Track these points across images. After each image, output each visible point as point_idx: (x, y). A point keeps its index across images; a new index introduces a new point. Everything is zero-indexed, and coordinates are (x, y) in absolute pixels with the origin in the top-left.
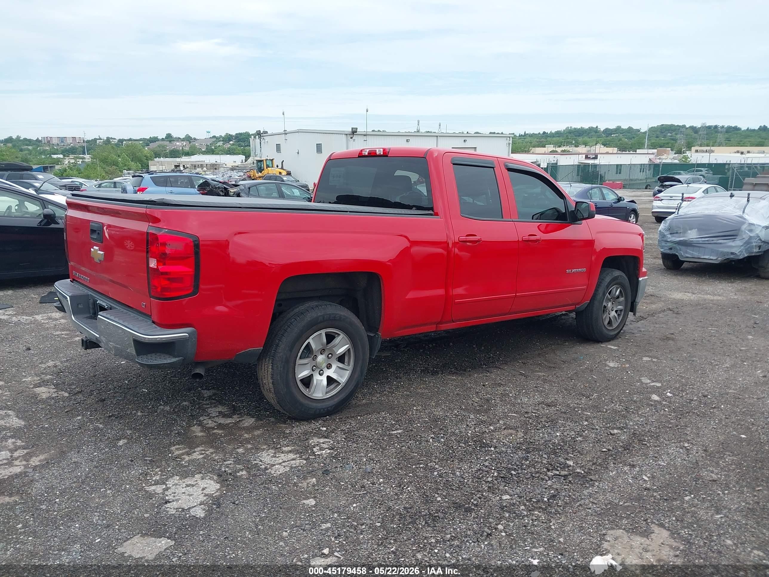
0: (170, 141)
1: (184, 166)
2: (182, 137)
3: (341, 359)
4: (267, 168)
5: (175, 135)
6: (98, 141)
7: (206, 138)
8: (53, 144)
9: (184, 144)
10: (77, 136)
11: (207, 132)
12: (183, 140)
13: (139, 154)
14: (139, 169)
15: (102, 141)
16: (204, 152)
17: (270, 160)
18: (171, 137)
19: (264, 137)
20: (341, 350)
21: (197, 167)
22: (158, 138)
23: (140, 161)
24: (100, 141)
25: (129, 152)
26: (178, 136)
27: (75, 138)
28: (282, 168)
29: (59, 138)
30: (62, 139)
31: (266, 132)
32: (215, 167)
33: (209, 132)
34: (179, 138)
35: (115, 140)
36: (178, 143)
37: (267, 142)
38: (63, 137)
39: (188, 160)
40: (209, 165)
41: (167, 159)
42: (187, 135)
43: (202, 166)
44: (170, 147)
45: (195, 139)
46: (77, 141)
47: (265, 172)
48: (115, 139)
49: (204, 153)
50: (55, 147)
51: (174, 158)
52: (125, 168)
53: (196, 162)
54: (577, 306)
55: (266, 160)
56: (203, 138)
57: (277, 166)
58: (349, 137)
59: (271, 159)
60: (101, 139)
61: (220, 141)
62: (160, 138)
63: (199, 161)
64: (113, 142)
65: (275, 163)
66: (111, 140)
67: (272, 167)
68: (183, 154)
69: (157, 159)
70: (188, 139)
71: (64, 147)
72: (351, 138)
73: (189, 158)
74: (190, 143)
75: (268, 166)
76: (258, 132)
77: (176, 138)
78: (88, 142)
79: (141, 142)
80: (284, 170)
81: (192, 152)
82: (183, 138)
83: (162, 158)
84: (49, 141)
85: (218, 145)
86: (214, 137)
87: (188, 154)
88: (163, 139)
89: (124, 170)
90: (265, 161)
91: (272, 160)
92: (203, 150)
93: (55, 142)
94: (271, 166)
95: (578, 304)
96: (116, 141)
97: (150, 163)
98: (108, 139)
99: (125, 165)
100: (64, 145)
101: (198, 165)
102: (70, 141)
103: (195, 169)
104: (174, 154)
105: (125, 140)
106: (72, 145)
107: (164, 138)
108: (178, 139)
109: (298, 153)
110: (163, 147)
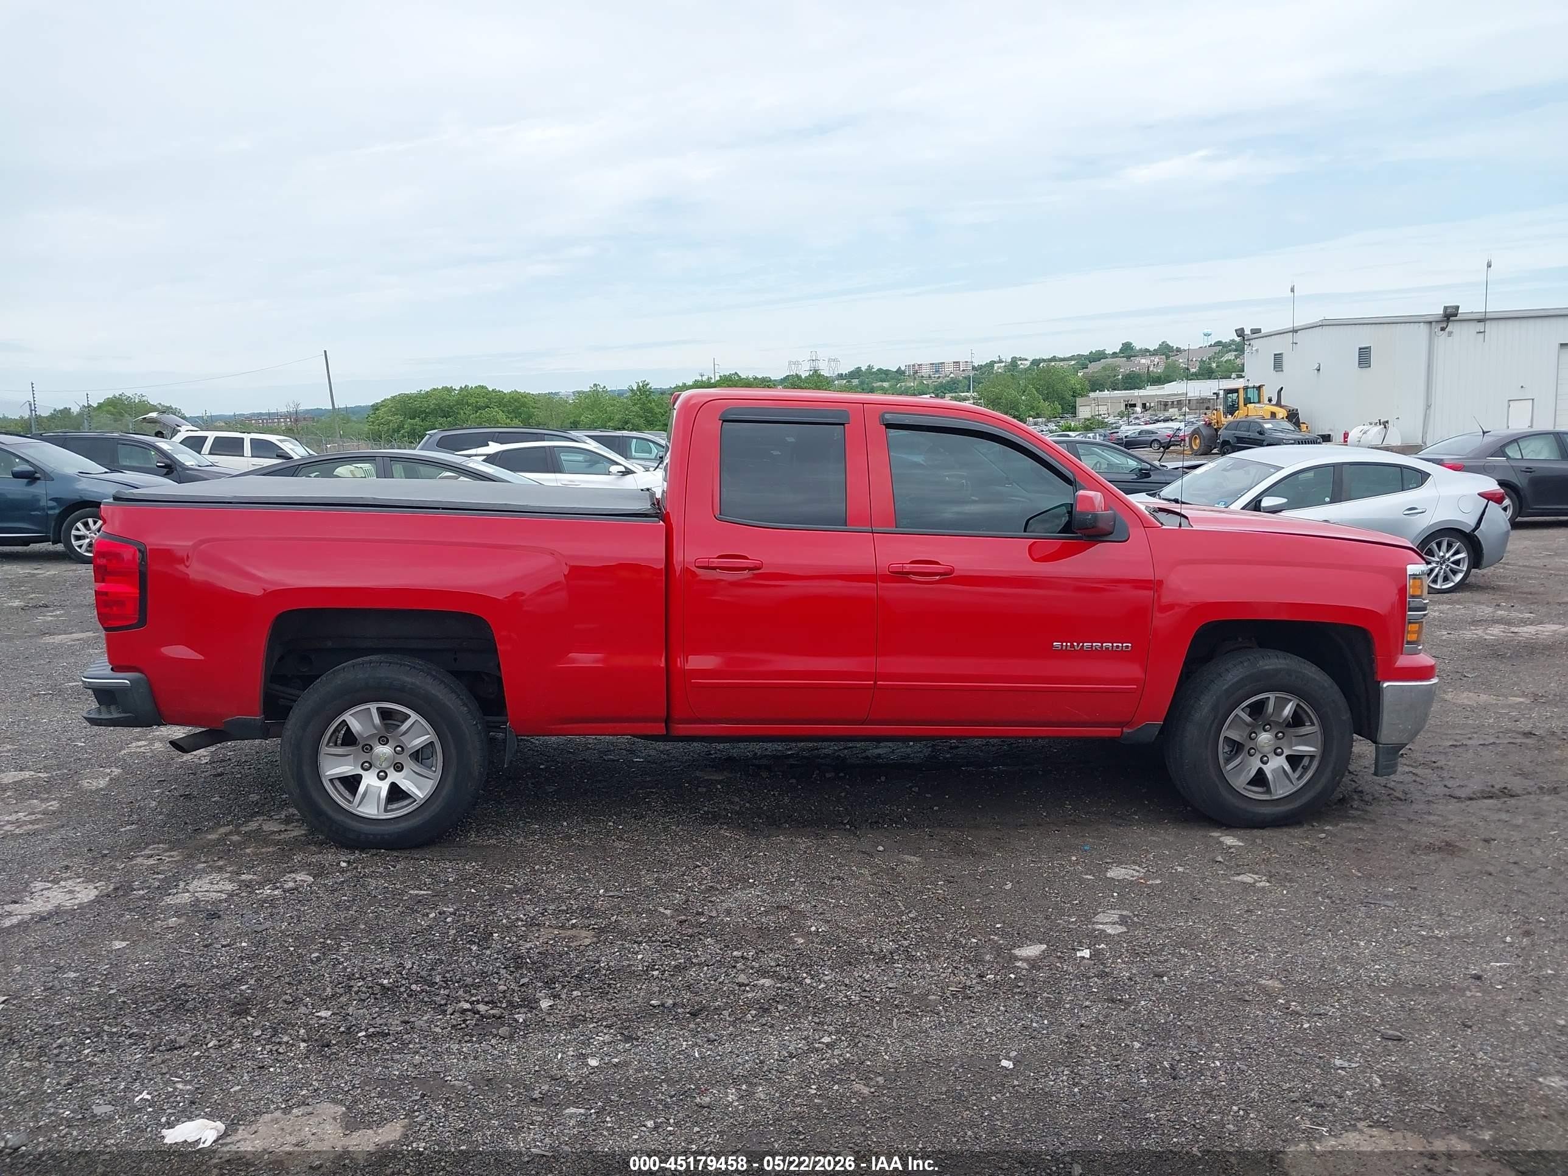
0: (1129, 357)
1: (1144, 405)
2: (1152, 347)
3: (418, 756)
4: (1245, 405)
5: (1138, 345)
6: (996, 366)
7: (1201, 347)
8: (922, 377)
9: (1157, 360)
10: (962, 359)
11: (1205, 335)
12: (1155, 353)
13: (1060, 386)
14: (1057, 415)
15: (1003, 364)
16: (1194, 374)
17: (1254, 387)
18: (1132, 349)
19: (1252, 342)
20: (419, 742)
21: (1169, 406)
22: (1107, 352)
23: (1061, 399)
24: (999, 365)
25: (1042, 382)
26: (1144, 346)
27: (958, 362)
28: (1279, 404)
29: (933, 364)
30: (937, 367)
31: (1258, 331)
32: (1206, 405)
33: (1209, 335)
34: (1147, 350)
35: (1025, 362)
36: (1143, 361)
37: (1257, 350)
38: (938, 364)
39: (1159, 392)
40: (1195, 402)
41: (1116, 392)
42: (1163, 343)
43: (1179, 404)
44: (1125, 368)
45: (1178, 350)
46: (961, 369)
47: (1240, 414)
48: (1026, 360)
49: (1189, 377)
50: (925, 382)
51: (1131, 389)
52: (1032, 413)
53: (1169, 395)
54: (1125, 730)
55: (1246, 388)
56: (1194, 346)
57: (1270, 400)
58: (1437, 328)
59: (1257, 385)
60: (1003, 362)
61: (1230, 351)
62: (1109, 351)
63: (1175, 395)
64: (1022, 366)
65: (1266, 394)
66: (1019, 363)
67: (1259, 402)
68: (1148, 381)
69: (1092, 395)
70: (1165, 350)
71: (939, 380)
72: (1443, 329)
73: (1159, 389)
74: (1168, 357)
75: (1247, 401)
76: (1239, 332)
77: (1141, 350)
78: (981, 367)
79: (1073, 362)
80: (1281, 407)
81: (1168, 376)
82: (1154, 350)
83: (1106, 392)
84: (916, 370)
85: (1224, 359)
86: (1218, 343)
87: (1158, 380)
88: (1114, 353)
89: (1029, 416)
90: (1241, 392)
91: (1259, 388)
92: (1193, 370)
93: (925, 372)
94: (1256, 400)
95: (1127, 724)
96: (1028, 363)
97: (1079, 400)
98: (1014, 360)
99: (1033, 408)
100: (939, 377)
101: (1173, 402)
102: (949, 369)
103: (1165, 410)
104: (1132, 382)
105: (1044, 360)
106: (952, 375)
107: (1118, 351)
108: (1145, 352)
109: (1319, 370)
110: (1114, 369)
